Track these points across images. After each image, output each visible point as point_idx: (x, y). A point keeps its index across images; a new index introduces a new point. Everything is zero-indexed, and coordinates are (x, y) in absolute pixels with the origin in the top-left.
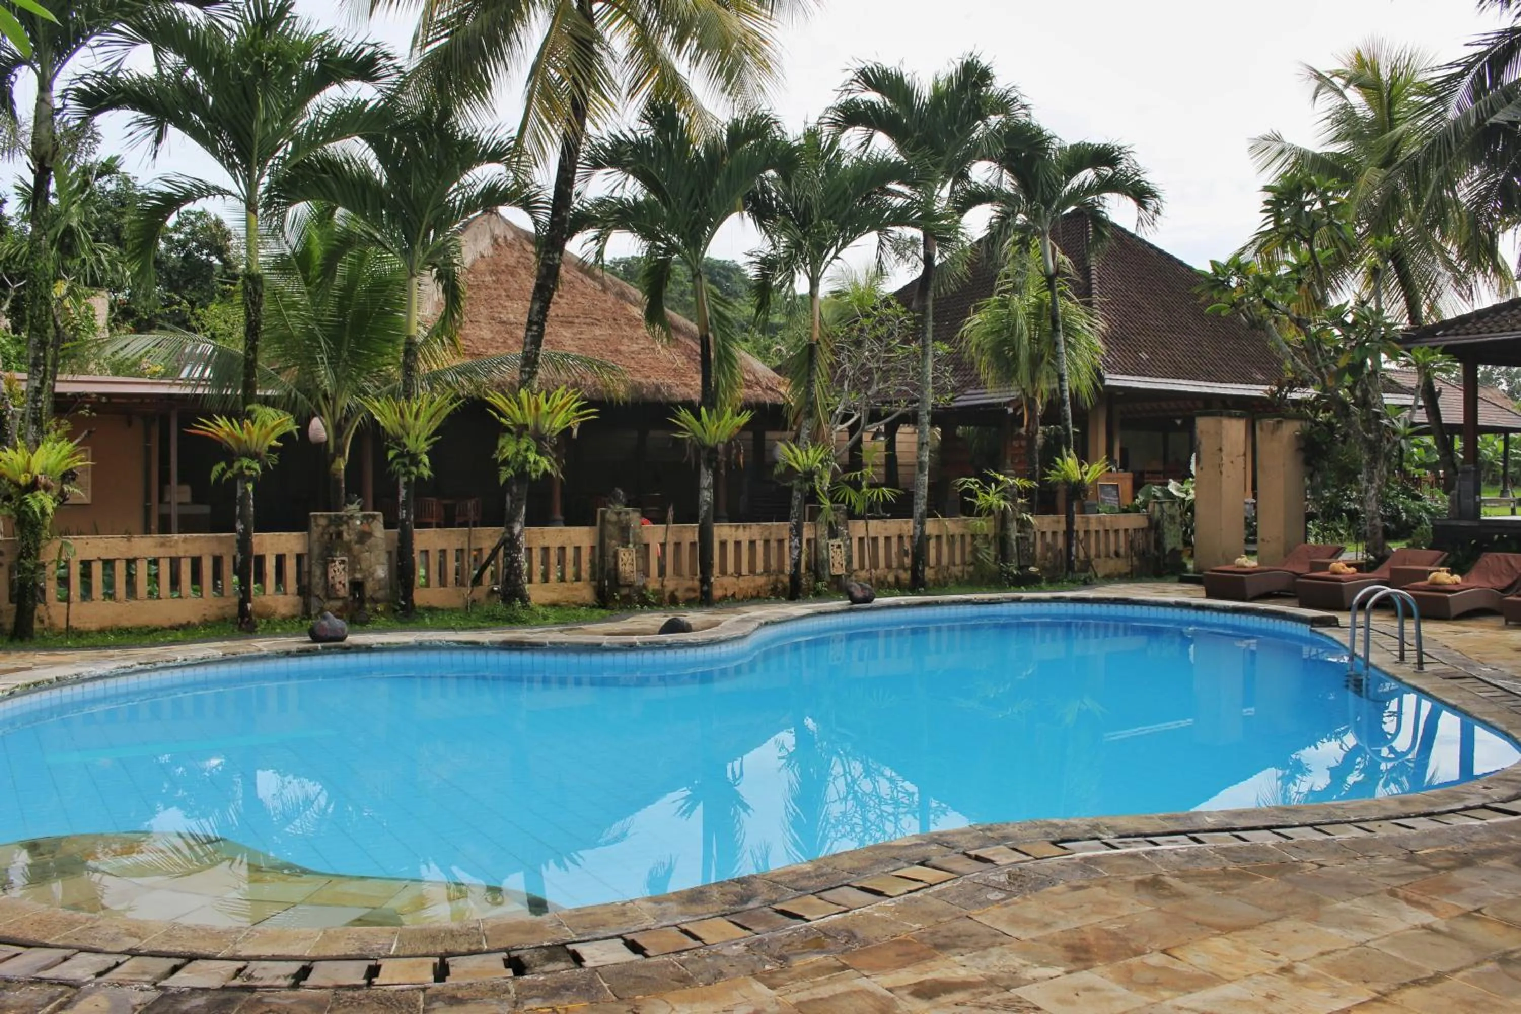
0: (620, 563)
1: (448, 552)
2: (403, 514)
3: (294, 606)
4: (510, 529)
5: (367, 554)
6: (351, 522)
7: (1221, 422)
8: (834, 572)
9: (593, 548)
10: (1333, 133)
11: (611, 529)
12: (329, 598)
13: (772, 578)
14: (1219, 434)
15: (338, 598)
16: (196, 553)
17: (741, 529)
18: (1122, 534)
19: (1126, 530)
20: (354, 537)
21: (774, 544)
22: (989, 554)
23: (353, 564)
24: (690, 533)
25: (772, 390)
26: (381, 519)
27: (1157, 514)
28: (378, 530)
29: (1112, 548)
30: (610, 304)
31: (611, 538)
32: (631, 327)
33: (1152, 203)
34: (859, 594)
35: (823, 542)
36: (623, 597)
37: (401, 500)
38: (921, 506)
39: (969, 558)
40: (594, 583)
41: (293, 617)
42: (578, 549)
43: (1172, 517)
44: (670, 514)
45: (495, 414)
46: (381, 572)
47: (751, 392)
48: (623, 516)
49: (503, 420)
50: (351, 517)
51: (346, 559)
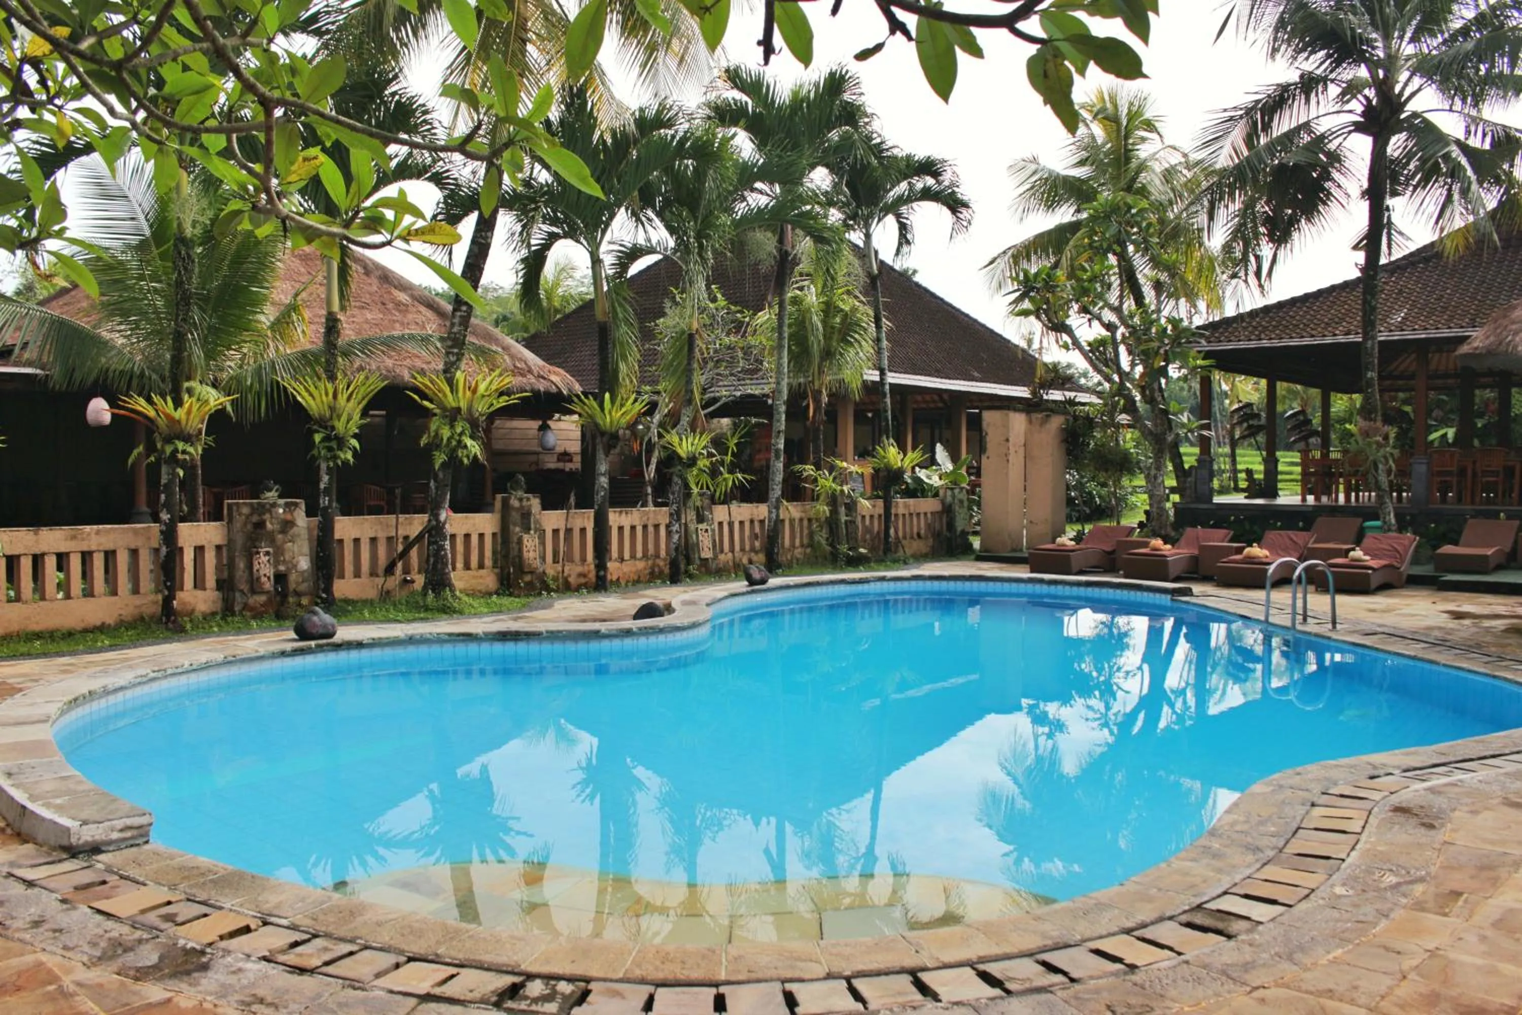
0: (525, 549)
1: (362, 541)
2: (324, 501)
3: (214, 602)
4: (436, 516)
5: (290, 544)
6: (273, 510)
7: (1007, 415)
8: (703, 555)
9: (494, 535)
10: (1075, 159)
11: (515, 516)
12: (253, 592)
13: (650, 562)
14: (1006, 426)
15: (263, 592)
16: (110, 546)
17: (624, 515)
18: (922, 516)
19: (925, 514)
20: (277, 527)
21: (651, 529)
22: (822, 537)
23: (277, 555)
24: (585, 519)
25: (544, 378)
26: (303, 507)
27: (949, 499)
28: (301, 519)
29: (915, 530)
30: (375, 288)
31: (515, 525)
32: (400, 311)
33: (965, 214)
34: (756, 575)
35: (692, 527)
36: (527, 584)
37: (322, 486)
38: (776, 491)
39: (805, 541)
40: (497, 570)
41: (214, 614)
42: (481, 536)
43: (961, 501)
44: (572, 500)
45: (416, 397)
46: (304, 564)
47: (524, 380)
48: (525, 503)
49: (426, 403)
50: (274, 505)
51: (271, 550)
